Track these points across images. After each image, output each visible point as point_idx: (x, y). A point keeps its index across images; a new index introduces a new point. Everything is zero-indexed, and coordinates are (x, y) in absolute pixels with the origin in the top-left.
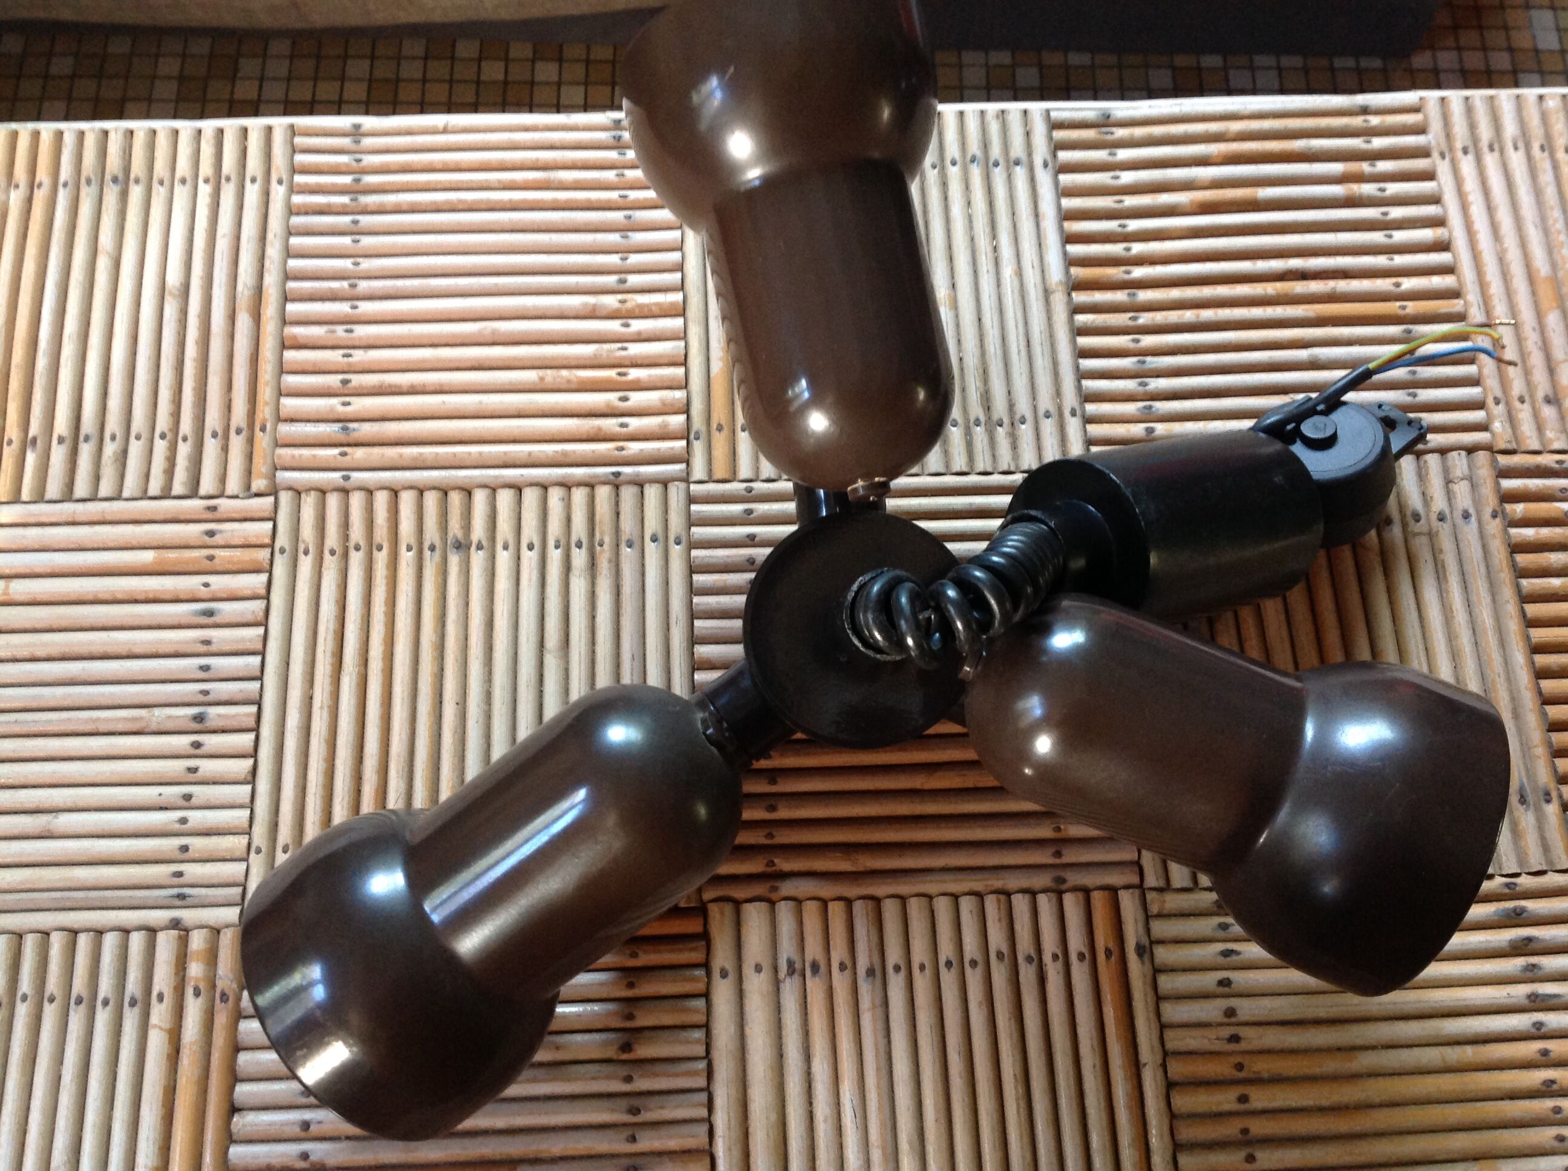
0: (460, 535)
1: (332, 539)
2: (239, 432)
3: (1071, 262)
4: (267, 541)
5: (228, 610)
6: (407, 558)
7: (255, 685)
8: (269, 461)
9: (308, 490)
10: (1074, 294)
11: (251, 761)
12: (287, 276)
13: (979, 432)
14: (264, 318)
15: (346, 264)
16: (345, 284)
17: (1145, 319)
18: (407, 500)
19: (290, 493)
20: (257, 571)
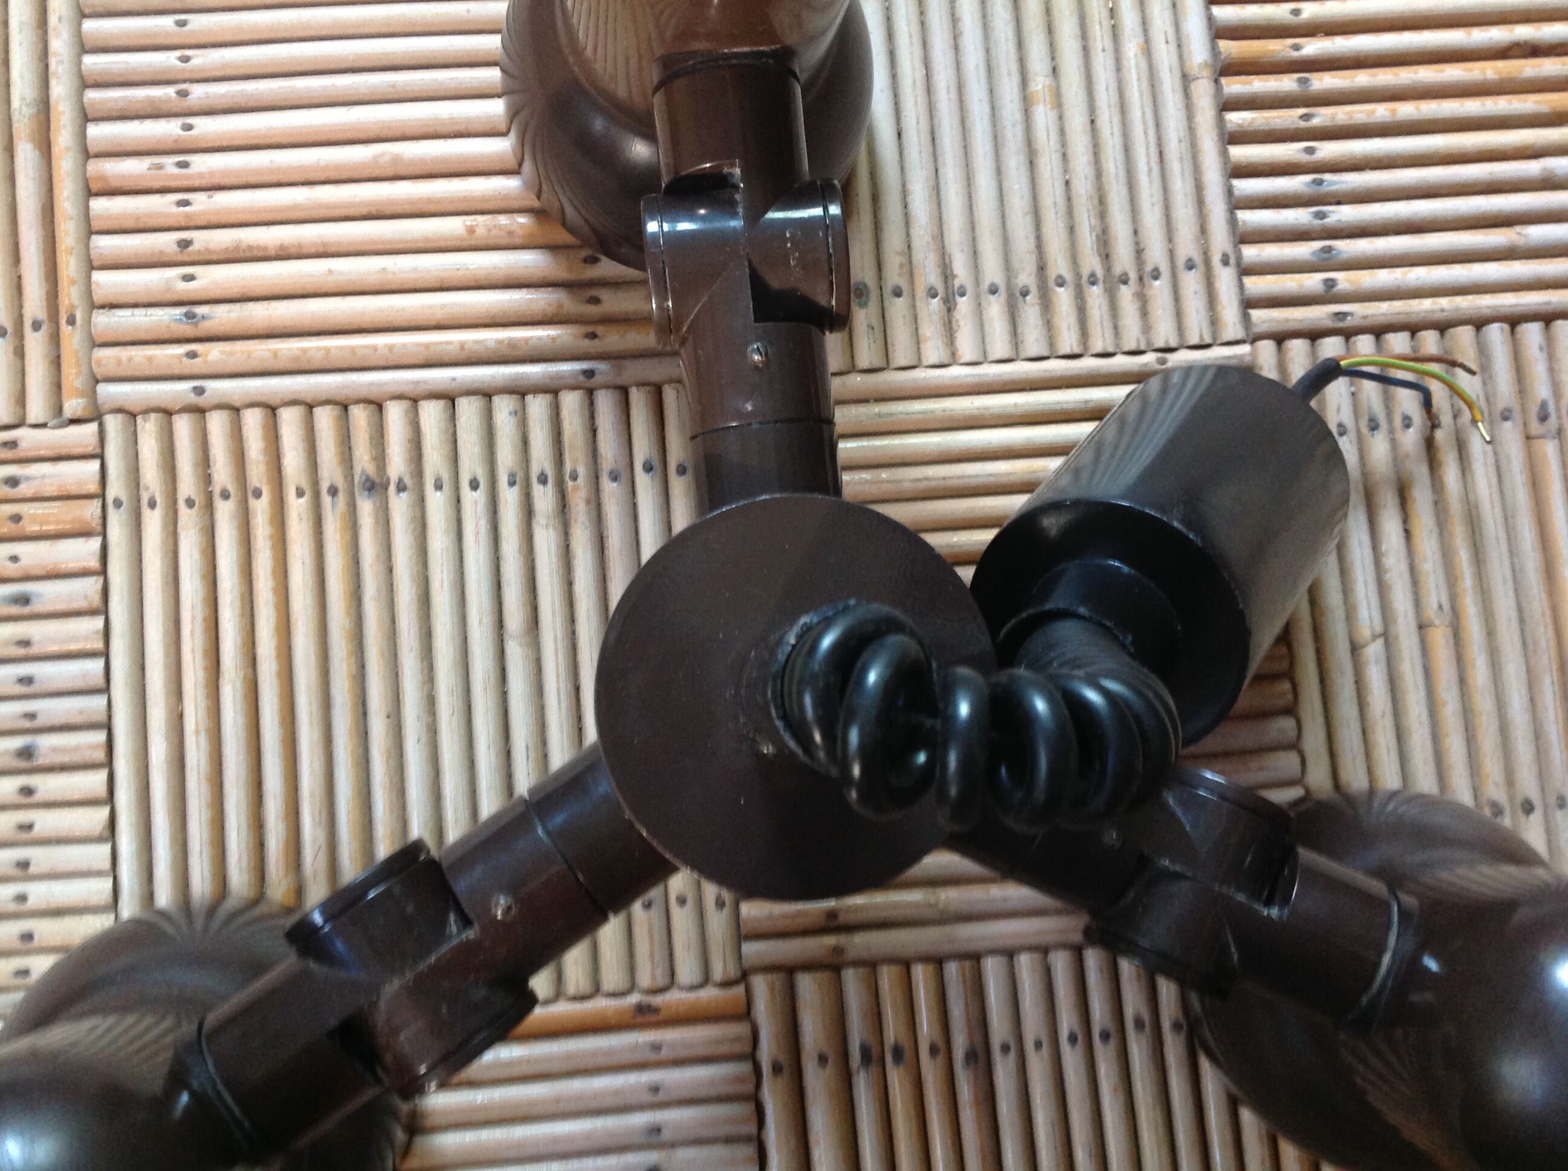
0: (370, 469)
1: (187, 485)
2: (37, 326)
3: (1219, 32)
4: (93, 487)
5: (50, 594)
6: (297, 508)
7: (100, 701)
8: (84, 369)
9: (147, 411)
10: (1224, 81)
11: (104, 812)
12: (85, 83)
13: (1096, 295)
14: (56, 150)
15: (169, 59)
16: (170, 91)
17: (1323, 116)
18: (290, 420)
19: (120, 416)
20: (86, 534)
